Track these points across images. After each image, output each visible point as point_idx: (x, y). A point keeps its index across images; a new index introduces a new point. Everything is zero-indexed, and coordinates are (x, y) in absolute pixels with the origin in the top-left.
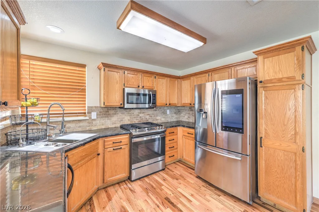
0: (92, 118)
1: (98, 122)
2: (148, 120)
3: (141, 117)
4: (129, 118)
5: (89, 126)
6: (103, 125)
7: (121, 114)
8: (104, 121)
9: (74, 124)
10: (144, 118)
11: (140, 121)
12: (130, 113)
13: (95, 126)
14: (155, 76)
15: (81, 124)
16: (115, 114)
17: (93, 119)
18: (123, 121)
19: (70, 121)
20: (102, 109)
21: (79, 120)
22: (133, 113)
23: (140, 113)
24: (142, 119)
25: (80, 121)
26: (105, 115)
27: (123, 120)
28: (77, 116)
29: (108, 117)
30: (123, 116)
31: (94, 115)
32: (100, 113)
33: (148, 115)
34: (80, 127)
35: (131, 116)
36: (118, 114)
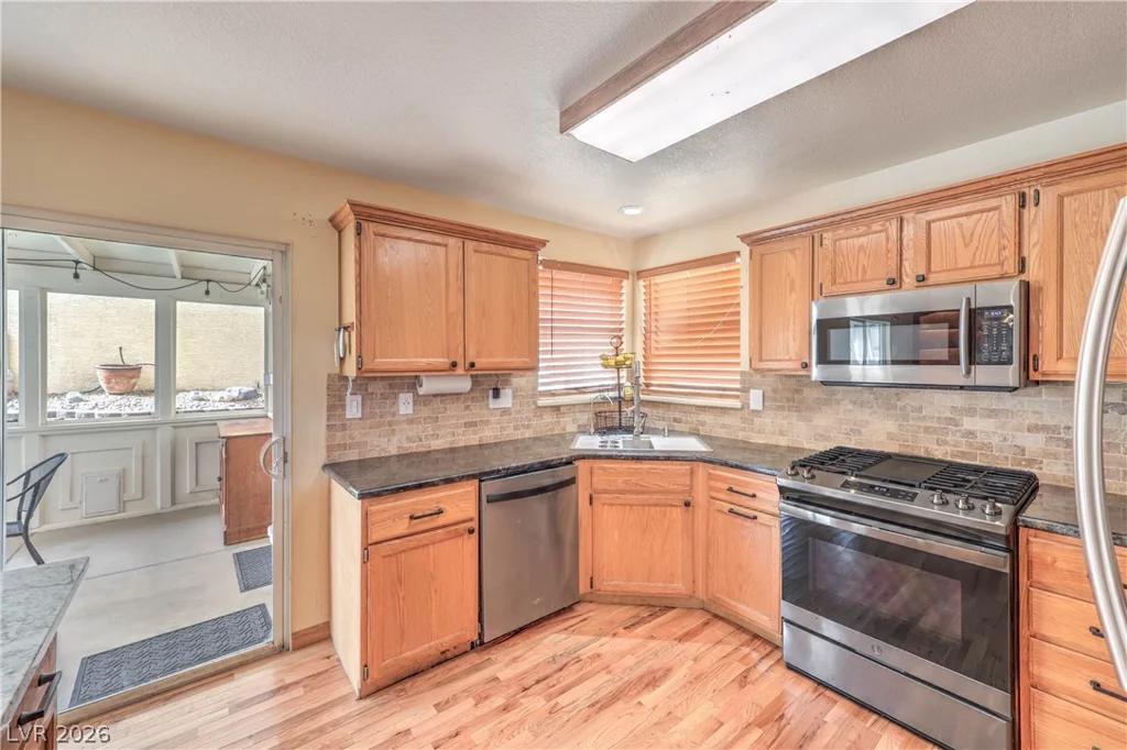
0: (752, 407)
1: (768, 421)
2: (1031, 462)
3: (971, 434)
4: (891, 426)
5: (744, 429)
6: (782, 433)
7: (851, 407)
8: (785, 422)
9: (712, 417)
10: (995, 440)
11: (963, 454)
12: (899, 404)
13: (759, 432)
14: (1037, 192)
15: (728, 420)
16: (827, 402)
17: (753, 411)
18: (860, 433)
19: (705, 407)
20: (781, 383)
21: (721, 408)
22: (920, 409)
23: (971, 412)
24: (989, 446)
25: (724, 410)
26: (791, 404)
27: (863, 430)
28: (721, 396)
29: (798, 410)
30: (862, 415)
31: (755, 399)
32: (773, 395)
33: (1033, 429)
34: (723, 426)
35: (906, 418)
36: (838, 402)
